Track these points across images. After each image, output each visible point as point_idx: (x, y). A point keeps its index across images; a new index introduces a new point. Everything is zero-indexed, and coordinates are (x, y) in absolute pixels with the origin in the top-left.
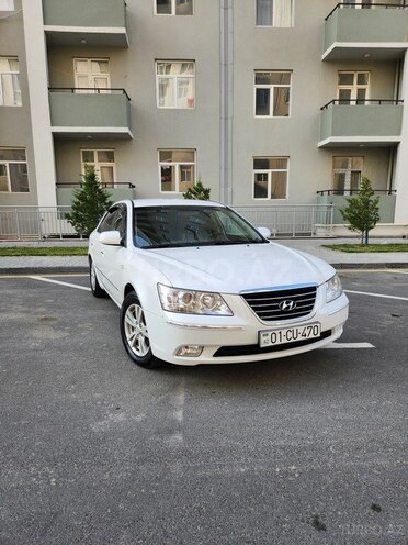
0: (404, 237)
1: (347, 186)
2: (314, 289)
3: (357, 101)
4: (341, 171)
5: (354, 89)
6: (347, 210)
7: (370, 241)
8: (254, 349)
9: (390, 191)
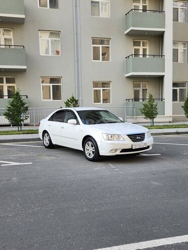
0: (170, 122)
1: (141, 97)
2: (144, 134)
3: (143, 55)
4: (137, 89)
5: (141, 48)
6: (143, 109)
7: (155, 124)
8: (131, 150)
9: (162, 99)
